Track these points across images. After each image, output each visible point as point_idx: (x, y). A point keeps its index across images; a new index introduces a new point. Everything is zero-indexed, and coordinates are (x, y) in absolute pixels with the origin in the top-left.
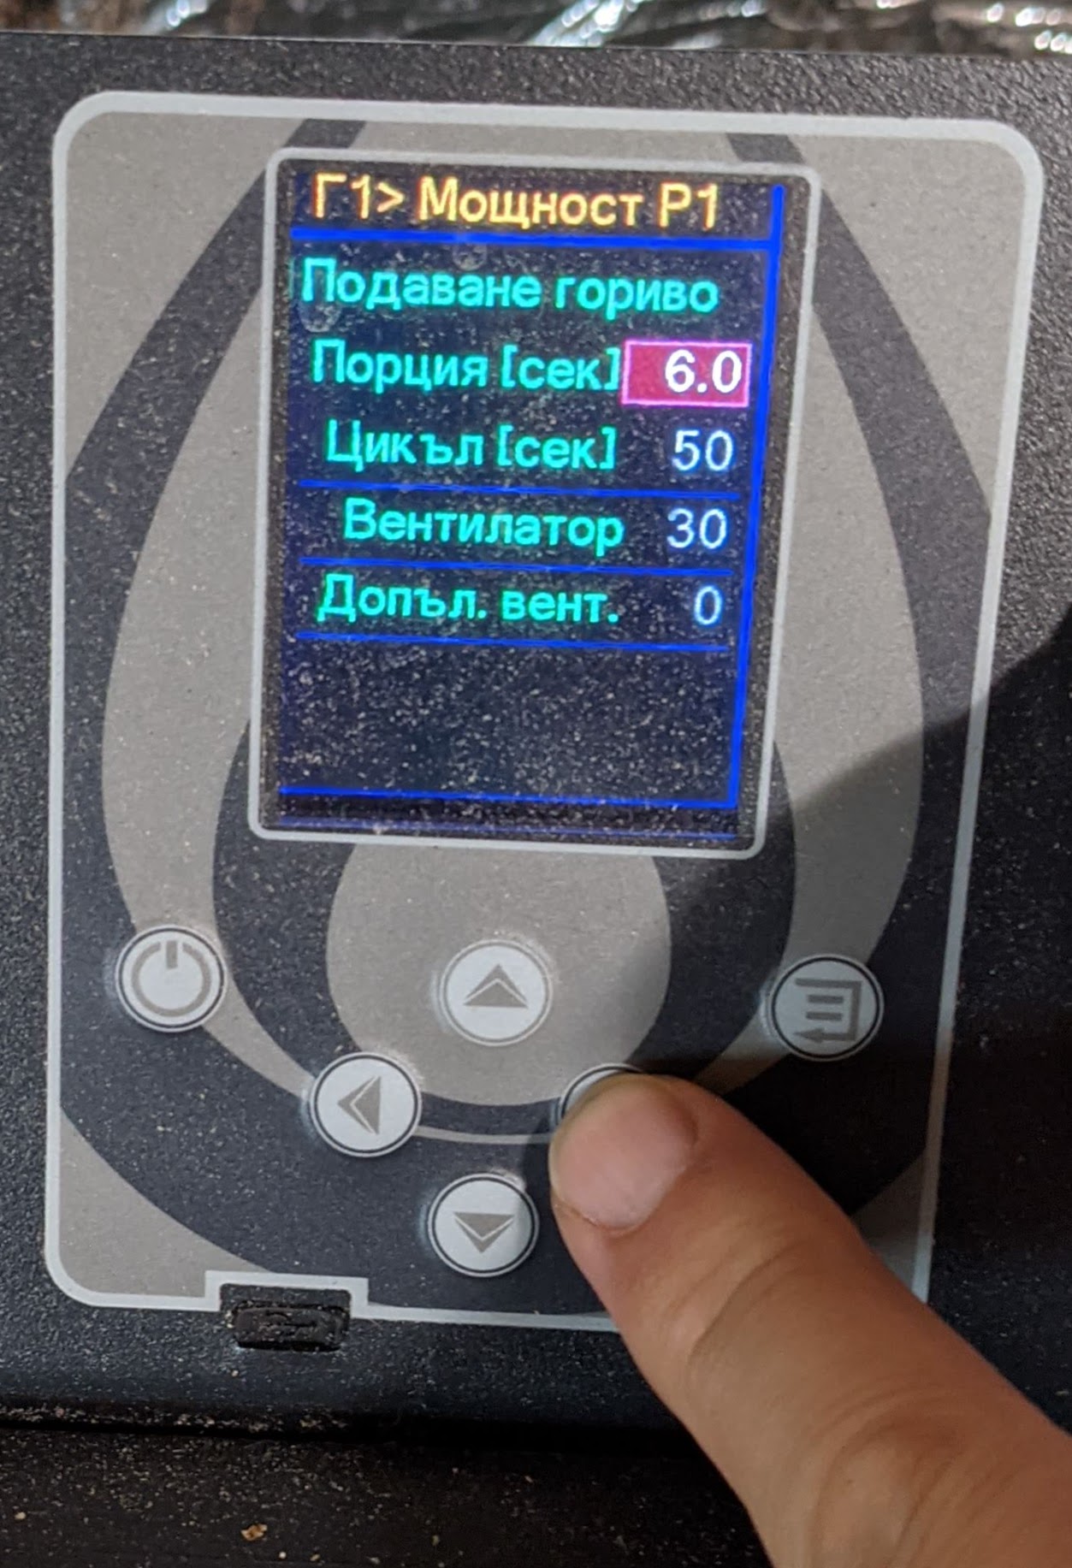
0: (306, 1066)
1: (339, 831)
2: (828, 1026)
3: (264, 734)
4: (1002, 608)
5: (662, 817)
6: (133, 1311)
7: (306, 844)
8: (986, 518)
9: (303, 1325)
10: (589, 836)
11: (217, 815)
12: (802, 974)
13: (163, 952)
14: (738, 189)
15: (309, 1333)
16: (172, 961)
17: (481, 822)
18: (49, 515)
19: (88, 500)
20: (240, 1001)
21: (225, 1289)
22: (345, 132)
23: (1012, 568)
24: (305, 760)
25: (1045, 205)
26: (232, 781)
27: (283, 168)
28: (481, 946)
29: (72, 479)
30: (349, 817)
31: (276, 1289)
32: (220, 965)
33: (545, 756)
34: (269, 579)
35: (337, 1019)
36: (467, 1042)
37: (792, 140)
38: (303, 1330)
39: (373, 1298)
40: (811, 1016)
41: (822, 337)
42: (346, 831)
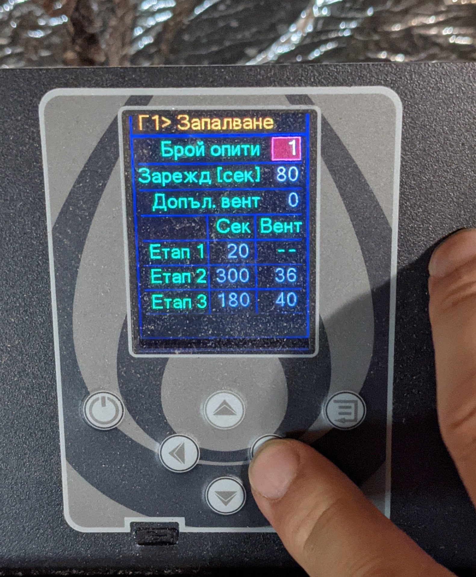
0: (156, 440)
1: (163, 353)
2: (347, 417)
3: (132, 319)
4: (398, 263)
5: (281, 343)
6: (98, 533)
7: (151, 359)
8: (390, 230)
9: (162, 536)
10: (255, 351)
11: (117, 350)
12: (336, 398)
13: (100, 401)
14: (291, 115)
15: (164, 539)
16: (104, 404)
17: (215, 347)
18: (47, 243)
19: (60, 237)
20: (130, 417)
21: (132, 524)
22: (146, 100)
23: (401, 248)
24: (148, 328)
25: (403, 116)
26: (121, 336)
27: (124, 113)
28: (218, 393)
29: (54, 229)
30: (166, 348)
31: (150, 523)
32: (122, 405)
33: (236, 323)
34: (130, 263)
35: (167, 422)
36: (215, 429)
37: (310, 97)
38: (162, 537)
39: (187, 524)
40: (340, 414)
41: (325, 167)
42: (165, 353)
